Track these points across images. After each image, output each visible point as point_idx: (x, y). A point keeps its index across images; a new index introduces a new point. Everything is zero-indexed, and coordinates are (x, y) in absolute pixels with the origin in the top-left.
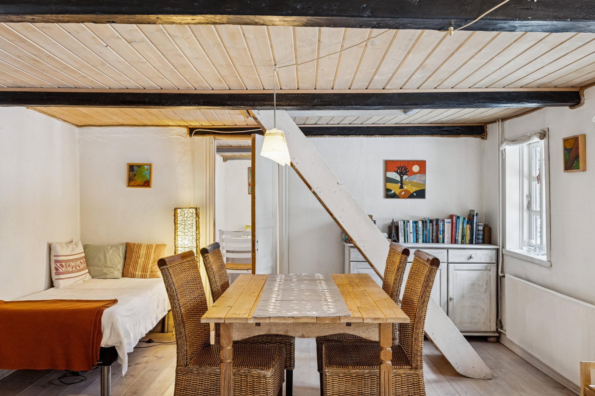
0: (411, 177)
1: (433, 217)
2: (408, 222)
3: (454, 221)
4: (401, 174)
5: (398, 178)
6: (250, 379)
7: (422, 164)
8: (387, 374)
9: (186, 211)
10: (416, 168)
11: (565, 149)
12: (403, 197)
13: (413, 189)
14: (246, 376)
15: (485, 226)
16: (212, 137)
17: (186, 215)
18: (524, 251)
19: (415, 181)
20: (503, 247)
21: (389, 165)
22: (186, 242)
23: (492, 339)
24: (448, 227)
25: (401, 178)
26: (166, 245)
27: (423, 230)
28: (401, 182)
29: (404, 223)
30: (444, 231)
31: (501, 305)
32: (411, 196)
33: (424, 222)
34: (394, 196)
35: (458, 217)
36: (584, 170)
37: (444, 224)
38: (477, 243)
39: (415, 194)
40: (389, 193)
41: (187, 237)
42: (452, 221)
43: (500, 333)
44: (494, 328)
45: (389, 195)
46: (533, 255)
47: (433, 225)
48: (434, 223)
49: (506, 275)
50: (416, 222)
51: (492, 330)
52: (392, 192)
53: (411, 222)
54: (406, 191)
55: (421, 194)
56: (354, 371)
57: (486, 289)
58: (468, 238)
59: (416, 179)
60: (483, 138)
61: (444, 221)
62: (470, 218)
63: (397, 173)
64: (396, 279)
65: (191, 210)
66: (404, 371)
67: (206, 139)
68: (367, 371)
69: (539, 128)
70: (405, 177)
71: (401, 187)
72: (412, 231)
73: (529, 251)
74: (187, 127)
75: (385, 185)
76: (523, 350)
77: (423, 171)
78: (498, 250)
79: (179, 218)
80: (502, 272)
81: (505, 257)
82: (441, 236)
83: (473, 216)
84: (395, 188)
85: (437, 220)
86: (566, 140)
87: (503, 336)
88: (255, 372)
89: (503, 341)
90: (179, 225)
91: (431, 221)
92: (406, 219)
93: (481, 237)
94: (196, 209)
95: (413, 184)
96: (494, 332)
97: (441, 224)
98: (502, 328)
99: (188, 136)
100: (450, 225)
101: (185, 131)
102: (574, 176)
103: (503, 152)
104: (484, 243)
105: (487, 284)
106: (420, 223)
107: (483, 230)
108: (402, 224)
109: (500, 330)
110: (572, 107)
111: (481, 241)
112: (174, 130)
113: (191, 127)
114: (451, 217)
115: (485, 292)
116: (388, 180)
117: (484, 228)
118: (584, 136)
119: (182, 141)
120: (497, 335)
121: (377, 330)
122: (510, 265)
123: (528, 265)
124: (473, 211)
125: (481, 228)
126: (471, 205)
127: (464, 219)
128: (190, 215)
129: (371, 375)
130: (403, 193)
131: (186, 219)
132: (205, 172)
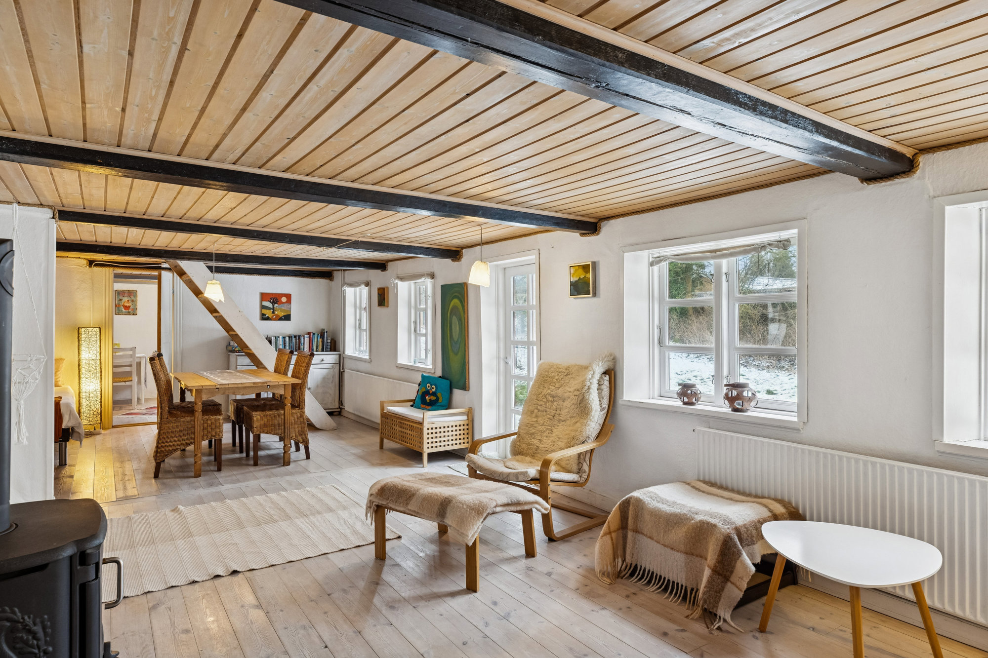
0: (281, 305)
1: (297, 334)
2: (279, 337)
3: (311, 336)
4: (273, 303)
5: (271, 306)
7: (289, 296)
8: (288, 411)
9: (90, 330)
10: (284, 299)
11: (379, 294)
12: (275, 320)
13: (282, 314)
15: (332, 340)
16: (111, 269)
17: (90, 333)
18: (357, 355)
19: (283, 308)
20: (343, 353)
21: (264, 296)
22: (90, 356)
23: (336, 413)
24: (307, 340)
25: (273, 306)
26: (65, 359)
27: (289, 343)
28: (273, 308)
29: (276, 338)
30: (304, 344)
31: (342, 391)
32: (281, 319)
33: (290, 337)
34: (268, 319)
35: (314, 334)
36: (388, 307)
37: (304, 339)
38: (326, 351)
39: (283, 318)
40: (264, 317)
41: (91, 351)
42: (310, 336)
43: (341, 409)
44: (337, 406)
45: (264, 318)
46: (361, 356)
47: (296, 340)
48: (297, 338)
49: (346, 370)
50: (284, 338)
51: (336, 407)
52: (267, 316)
53: (281, 337)
54: (277, 315)
55: (287, 318)
56: (269, 413)
57: (333, 381)
58: (320, 348)
59: (285, 307)
60: (331, 280)
61: (304, 337)
62: (322, 334)
63: (270, 302)
64: (284, 368)
65: (95, 329)
66: (296, 410)
67: (106, 271)
68: (277, 412)
69: (365, 279)
70: (276, 305)
71: (273, 312)
72: (281, 344)
73: (359, 354)
74: (87, 259)
75: (261, 311)
76: (356, 415)
77: (289, 301)
78: (340, 355)
79: (83, 336)
80: (342, 369)
81: (345, 359)
82: (302, 347)
83: (324, 333)
84: (268, 313)
85: (299, 336)
86: (379, 289)
87: (343, 410)
89: (344, 413)
90: (82, 342)
91: (295, 337)
92: (277, 335)
93: (329, 347)
94: (100, 329)
95: (282, 311)
96: (337, 408)
97: (302, 338)
98: (342, 405)
99: (88, 267)
100: (308, 339)
101: (85, 262)
102: (383, 310)
103: (344, 292)
104: (331, 351)
105: (333, 377)
106: (287, 338)
107: (331, 342)
108: (274, 339)
109: (341, 407)
110: (382, 271)
111: (329, 349)
112: (73, 261)
113: (91, 259)
114: (309, 333)
115: (332, 382)
116: (263, 307)
117: (331, 341)
118: (388, 288)
119: (81, 271)
120: (339, 410)
121: (283, 389)
122: (348, 364)
123: (358, 363)
124: (324, 329)
125: (329, 341)
126: (322, 325)
127: (318, 335)
128: (95, 333)
129: (280, 413)
130: (274, 317)
131: (90, 336)
132: (104, 297)
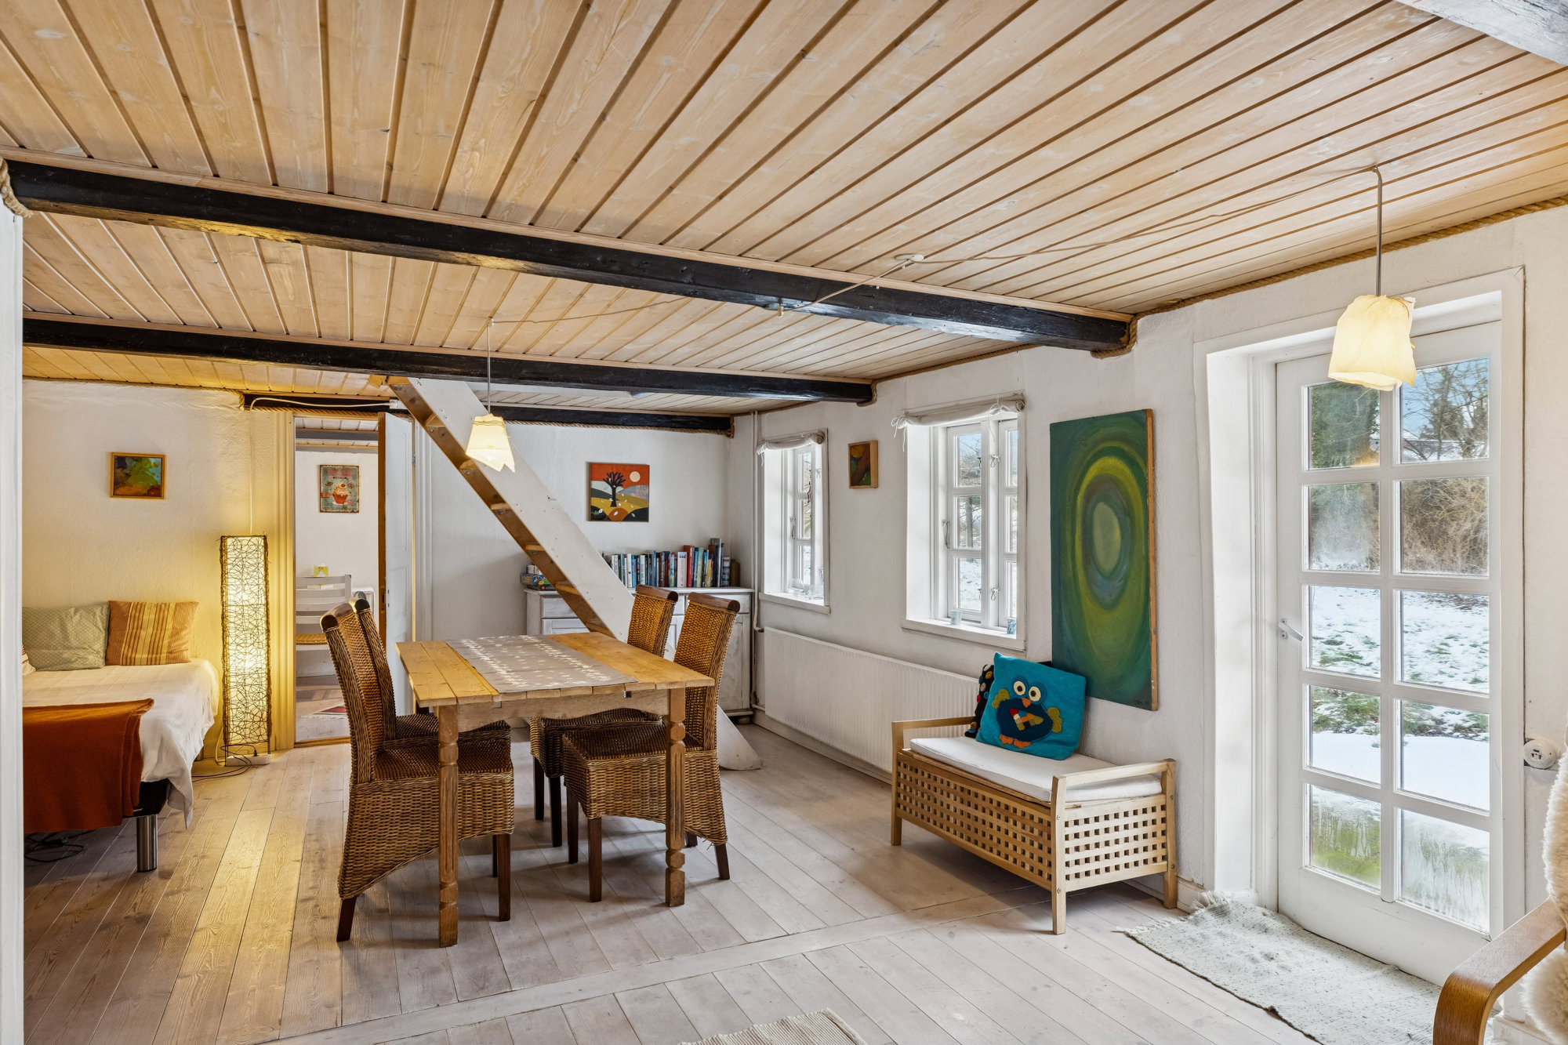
0: (629, 489)
1: (661, 549)
2: (625, 556)
3: (691, 554)
4: (614, 484)
5: (609, 491)
6: (478, 789)
7: (644, 470)
8: (678, 758)
9: (245, 541)
10: (635, 477)
11: (852, 458)
12: (617, 519)
13: (631, 508)
14: (473, 785)
15: (732, 561)
16: (289, 412)
17: (245, 549)
18: (790, 595)
19: (633, 495)
20: (759, 591)
21: (594, 470)
22: (245, 597)
23: (744, 719)
24: (682, 563)
25: (614, 490)
26: (196, 604)
27: (647, 569)
28: (614, 496)
29: (619, 558)
30: (676, 570)
31: (756, 671)
32: (628, 518)
33: (648, 557)
34: (603, 518)
35: (696, 549)
36: (876, 487)
37: (676, 560)
38: (722, 586)
39: (633, 515)
40: (596, 513)
41: (247, 587)
42: (688, 554)
43: (754, 710)
44: (746, 705)
45: (595, 515)
46: (802, 598)
47: (660, 562)
48: (663, 557)
49: (766, 628)
50: (636, 557)
51: (744, 707)
52: (601, 511)
53: (629, 556)
54: (621, 510)
55: (642, 515)
56: (628, 761)
57: (737, 650)
58: (709, 580)
59: (636, 492)
60: (729, 436)
61: (676, 556)
62: (712, 549)
63: (608, 482)
64: (659, 635)
65: (254, 540)
66: (695, 753)
67: (278, 414)
68: (645, 759)
69: (815, 427)
70: (619, 489)
71: (614, 504)
72: (630, 570)
73: (796, 594)
74: (239, 392)
75: (589, 501)
76: (790, 728)
77: (645, 480)
78: (752, 595)
79: (231, 555)
80: (758, 625)
81: (761, 603)
82: (672, 577)
83: (717, 547)
84: (604, 506)
85: (667, 554)
86: (852, 447)
87: (759, 714)
88: (486, 777)
89: (761, 720)
90: (229, 567)
91: (658, 555)
92: (622, 552)
93: (727, 577)
94: (265, 538)
95: (632, 500)
96: (747, 710)
97: (672, 559)
98: (757, 703)
99: (242, 408)
100: (685, 560)
101: (236, 398)
102: (863, 495)
103: (760, 458)
104: (730, 585)
105: (737, 642)
106: (643, 558)
107: (730, 568)
108: (617, 559)
109: (754, 706)
110: (860, 404)
111: (726, 583)
112: (213, 395)
113: (249, 392)
114: (686, 548)
115: (736, 654)
116: (593, 493)
117: (731, 564)
118: (876, 443)
119: (228, 416)
120: (751, 713)
121: (666, 700)
122: (769, 614)
123: (795, 613)
124: (717, 540)
125: (727, 564)
126: (712, 532)
127: (705, 551)
128: (254, 548)
129: (650, 763)
130: (616, 513)
131: (244, 555)
132: (275, 471)
